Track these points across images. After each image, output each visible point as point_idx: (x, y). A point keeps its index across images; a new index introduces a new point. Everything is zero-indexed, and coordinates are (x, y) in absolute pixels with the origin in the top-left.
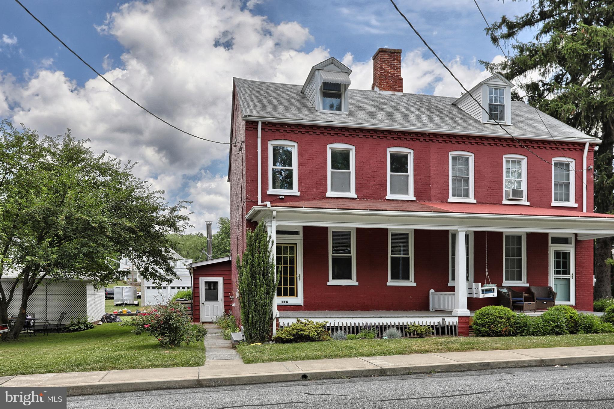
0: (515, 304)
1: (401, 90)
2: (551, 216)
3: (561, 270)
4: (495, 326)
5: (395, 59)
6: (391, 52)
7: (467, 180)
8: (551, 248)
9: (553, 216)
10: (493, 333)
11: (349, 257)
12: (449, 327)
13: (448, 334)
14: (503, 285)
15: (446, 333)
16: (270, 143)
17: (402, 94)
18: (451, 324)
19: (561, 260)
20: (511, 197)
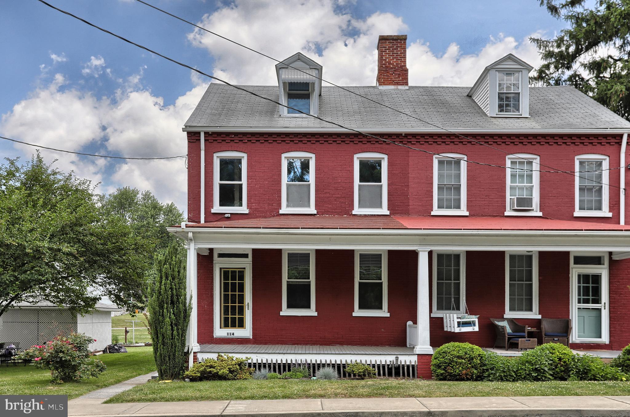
0: (511, 341)
1: (407, 84)
2: (542, 230)
3: (591, 297)
4: (452, 367)
5: (398, 47)
6: (393, 39)
7: (458, 189)
8: (574, 270)
9: (545, 230)
10: (451, 376)
11: (308, 284)
12: (406, 368)
13: (404, 375)
14: (505, 316)
15: (401, 374)
16: (215, 155)
17: (407, 88)
18: (408, 363)
19: (591, 285)
20: (516, 208)
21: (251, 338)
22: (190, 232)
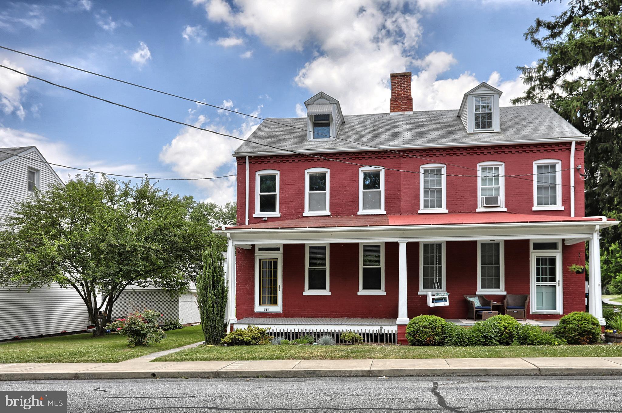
1: (411, 110)
2: (495, 223)
3: (548, 276)
4: (419, 335)
5: (405, 81)
6: (401, 76)
7: (440, 191)
8: (533, 254)
10: (419, 342)
11: (324, 269)
12: (388, 335)
13: (387, 341)
14: (477, 293)
15: (385, 340)
16: (257, 173)
17: (412, 113)
18: (390, 332)
19: (548, 266)
20: (485, 205)
21: (282, 312)
22: (228, 232)
